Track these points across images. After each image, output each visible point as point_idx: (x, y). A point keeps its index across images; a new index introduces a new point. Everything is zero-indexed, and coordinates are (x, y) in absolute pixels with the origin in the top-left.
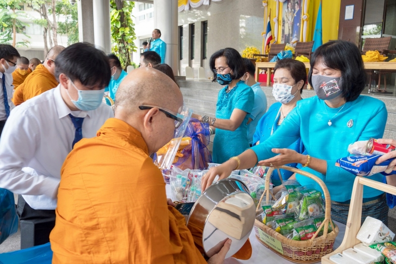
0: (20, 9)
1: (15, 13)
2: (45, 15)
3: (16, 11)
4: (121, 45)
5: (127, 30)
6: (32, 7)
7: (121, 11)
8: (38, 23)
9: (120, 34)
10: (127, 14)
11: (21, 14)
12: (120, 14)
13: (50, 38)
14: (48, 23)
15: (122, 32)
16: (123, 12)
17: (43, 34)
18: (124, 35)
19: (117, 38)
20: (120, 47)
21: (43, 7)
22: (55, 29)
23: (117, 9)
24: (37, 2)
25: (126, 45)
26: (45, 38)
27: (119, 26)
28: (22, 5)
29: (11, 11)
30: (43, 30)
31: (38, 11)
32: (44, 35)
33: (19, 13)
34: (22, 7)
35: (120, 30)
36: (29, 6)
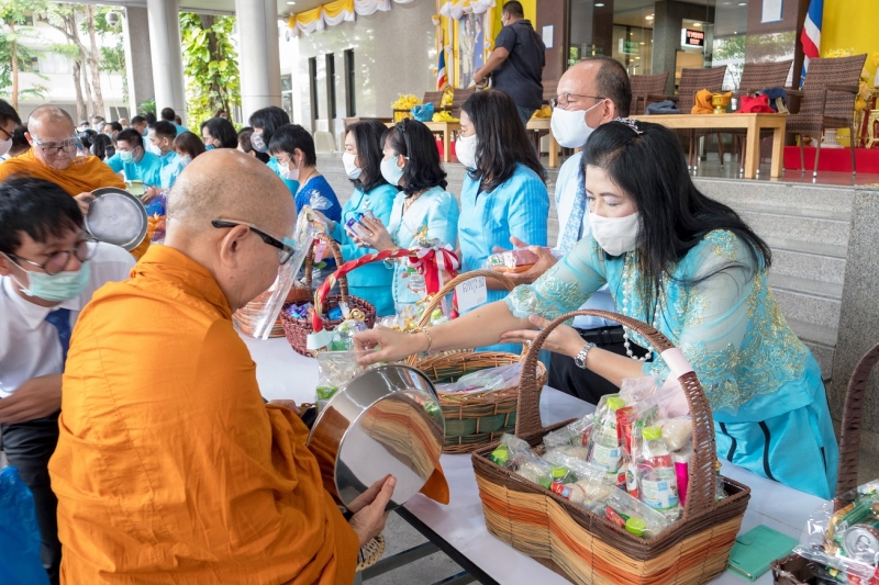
0: (25, 24)
1: (15, 32)
2: (74, 37)
3: (16, 27)
4: (213, 94)
5: (223, 66)
6: (46, 20)
7: (209, 30)
8: (60, 51)
9: (211, 73)
10: (222, 36)
11: (28, 33)
12: (208, 36)
13: (86, 80)
14: (81, 52)
15: (213, 69)
16: (214, 33)
17: (73, 71)
18: (217, 76)
19: (206, 82)
20: (212, 98)
21: (70, 20)
22: (95, 62)
23: (202, 28)
24: (58, 12)
25: (222, 93)
26: (77, 80)
27: (207, 59)
28: (28, 15)
29: (7, 27)
30: (73, 64)
31: (60, 28)
32: (75, 75)
33: (23, 32)
34: (28, 20)
35: (210, 67)
36: (40, 19)
